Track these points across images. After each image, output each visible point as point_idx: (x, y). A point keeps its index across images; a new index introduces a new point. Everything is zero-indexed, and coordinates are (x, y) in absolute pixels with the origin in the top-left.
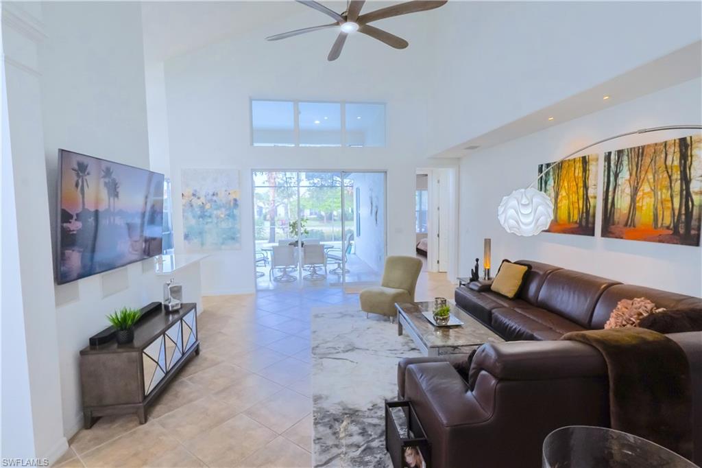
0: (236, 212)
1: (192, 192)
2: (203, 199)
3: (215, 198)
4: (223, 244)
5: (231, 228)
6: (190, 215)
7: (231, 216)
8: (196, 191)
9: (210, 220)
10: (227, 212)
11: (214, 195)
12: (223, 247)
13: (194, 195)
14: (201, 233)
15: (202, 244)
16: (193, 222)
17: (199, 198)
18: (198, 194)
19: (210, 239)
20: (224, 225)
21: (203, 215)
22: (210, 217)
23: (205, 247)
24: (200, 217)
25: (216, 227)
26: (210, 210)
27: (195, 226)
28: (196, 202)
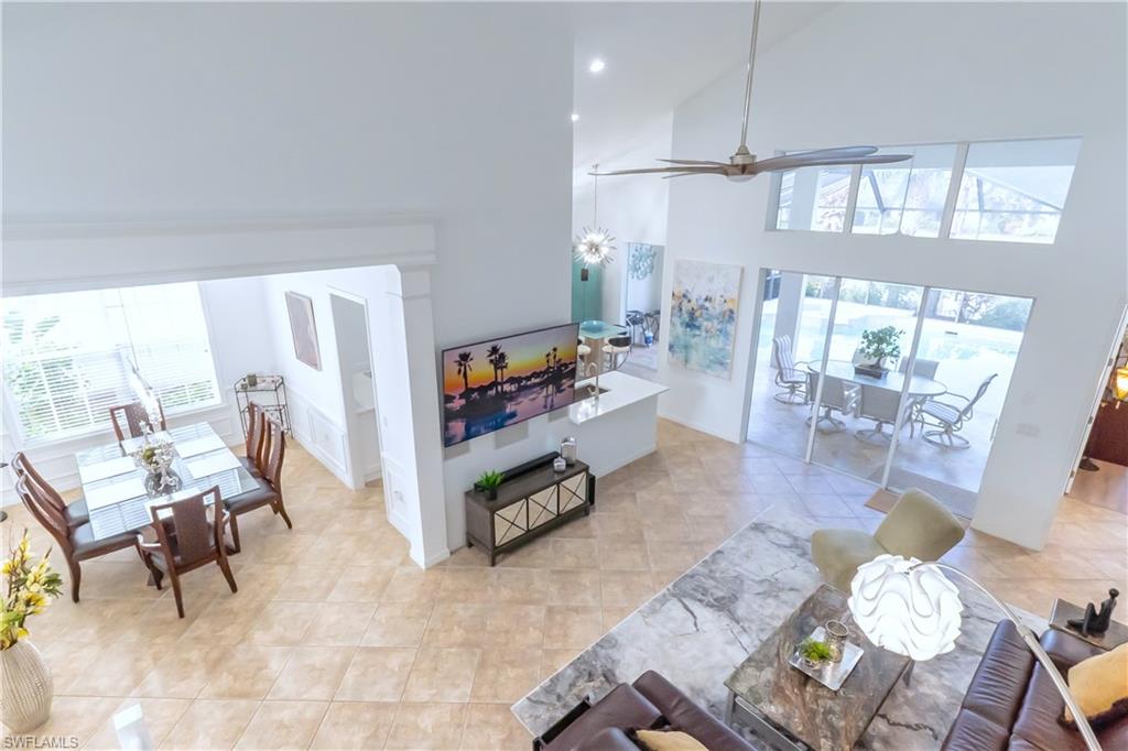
0: (730, 328)
1: (683, 292)
2: (694, 304)
3: (707, 304)
4: (708, 367)
5: (721, 350)
6: (677, 321)
7: (723, 332)
8: (687, 291)
9: (697, 332)
10: (719, 327)
11: (706, 300)
12: (709, 371)
13: (684, 296)
14: (686, 347)
15: (686, 361)
16: (680, 329)
17: (689, 301)
18: (689, 296)
19: (695, 356)
20: (713, 343)
21: (691, 324)
22: (698, 328)
23: (688, 366)
24: (688, 325)
25: (705, 345)
26: (700, 319)
27: (682, 337)
28: (686, 306)
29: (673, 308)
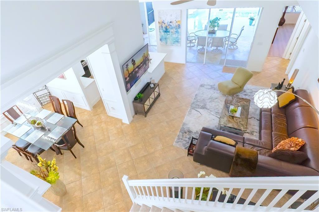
0: (179, 30)
1: (162, 21)
3: (171, 24)
4: (173, 43)
5: (177, 37)
6: (162, 31)
7: (177, 32)
8: (163, 20)
9: (169, 33)
10: (176, 30)
11: (170, 22)
12: (174, 45)
13: (163, 22)
14: (166, 39)
15: (166, 43)
16: (163, 33)
17: (165, 24)
18: (164, 22)
19: (169, 41)
20: (174, 36)
21: (166, 31)
22: (169, 32)
23: (167, 44)
24: (165, 32)
25: (171, 36)
26: (169, 29)
27: (164, 36)
28: (164, 26)
29: (159, 27)
